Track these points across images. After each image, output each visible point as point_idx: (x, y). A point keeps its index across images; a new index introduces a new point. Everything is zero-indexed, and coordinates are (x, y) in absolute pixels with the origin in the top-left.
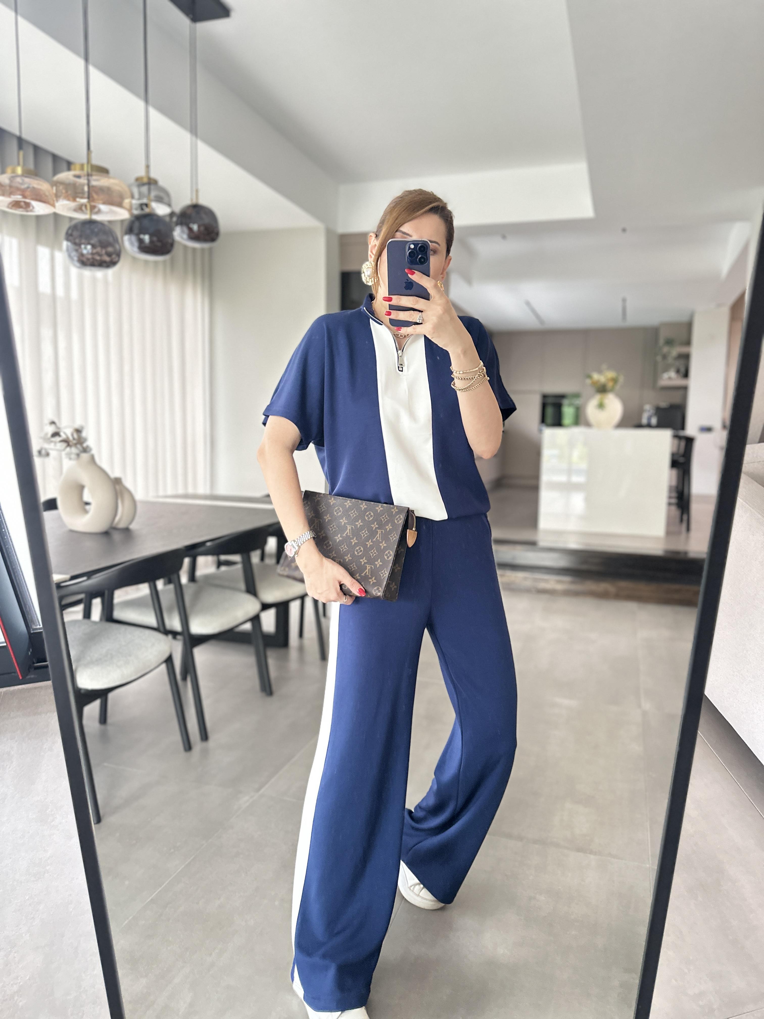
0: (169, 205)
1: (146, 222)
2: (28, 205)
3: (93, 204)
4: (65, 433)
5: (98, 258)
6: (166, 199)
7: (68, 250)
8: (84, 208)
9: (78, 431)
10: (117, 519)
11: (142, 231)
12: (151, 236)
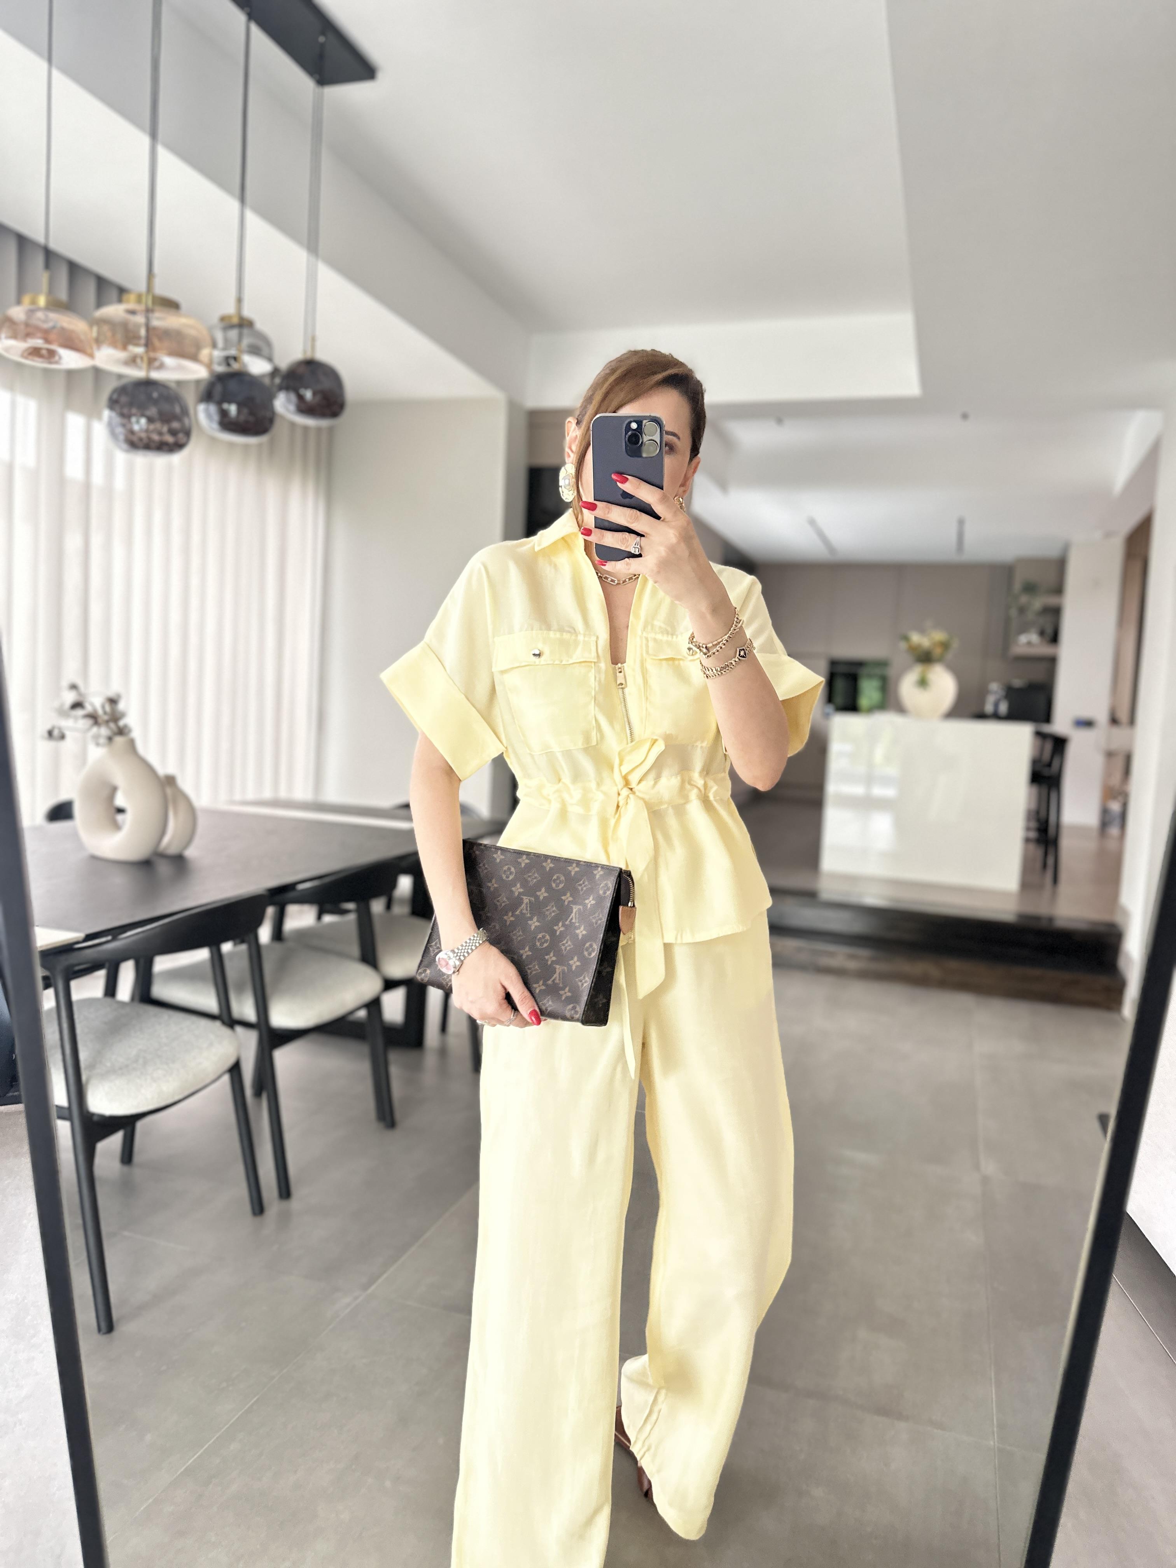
0: (270, 359)
1: (233, 385)
2: (52, 353)
3: (152, 355)
4: (92, 704)
5: (156, 437)
6: (265, 351)
7: (110, 425)
8: (139, 361)
9: (113, 701)
10: (166, 840)
11: (227, 398)
12: (240, 405)
